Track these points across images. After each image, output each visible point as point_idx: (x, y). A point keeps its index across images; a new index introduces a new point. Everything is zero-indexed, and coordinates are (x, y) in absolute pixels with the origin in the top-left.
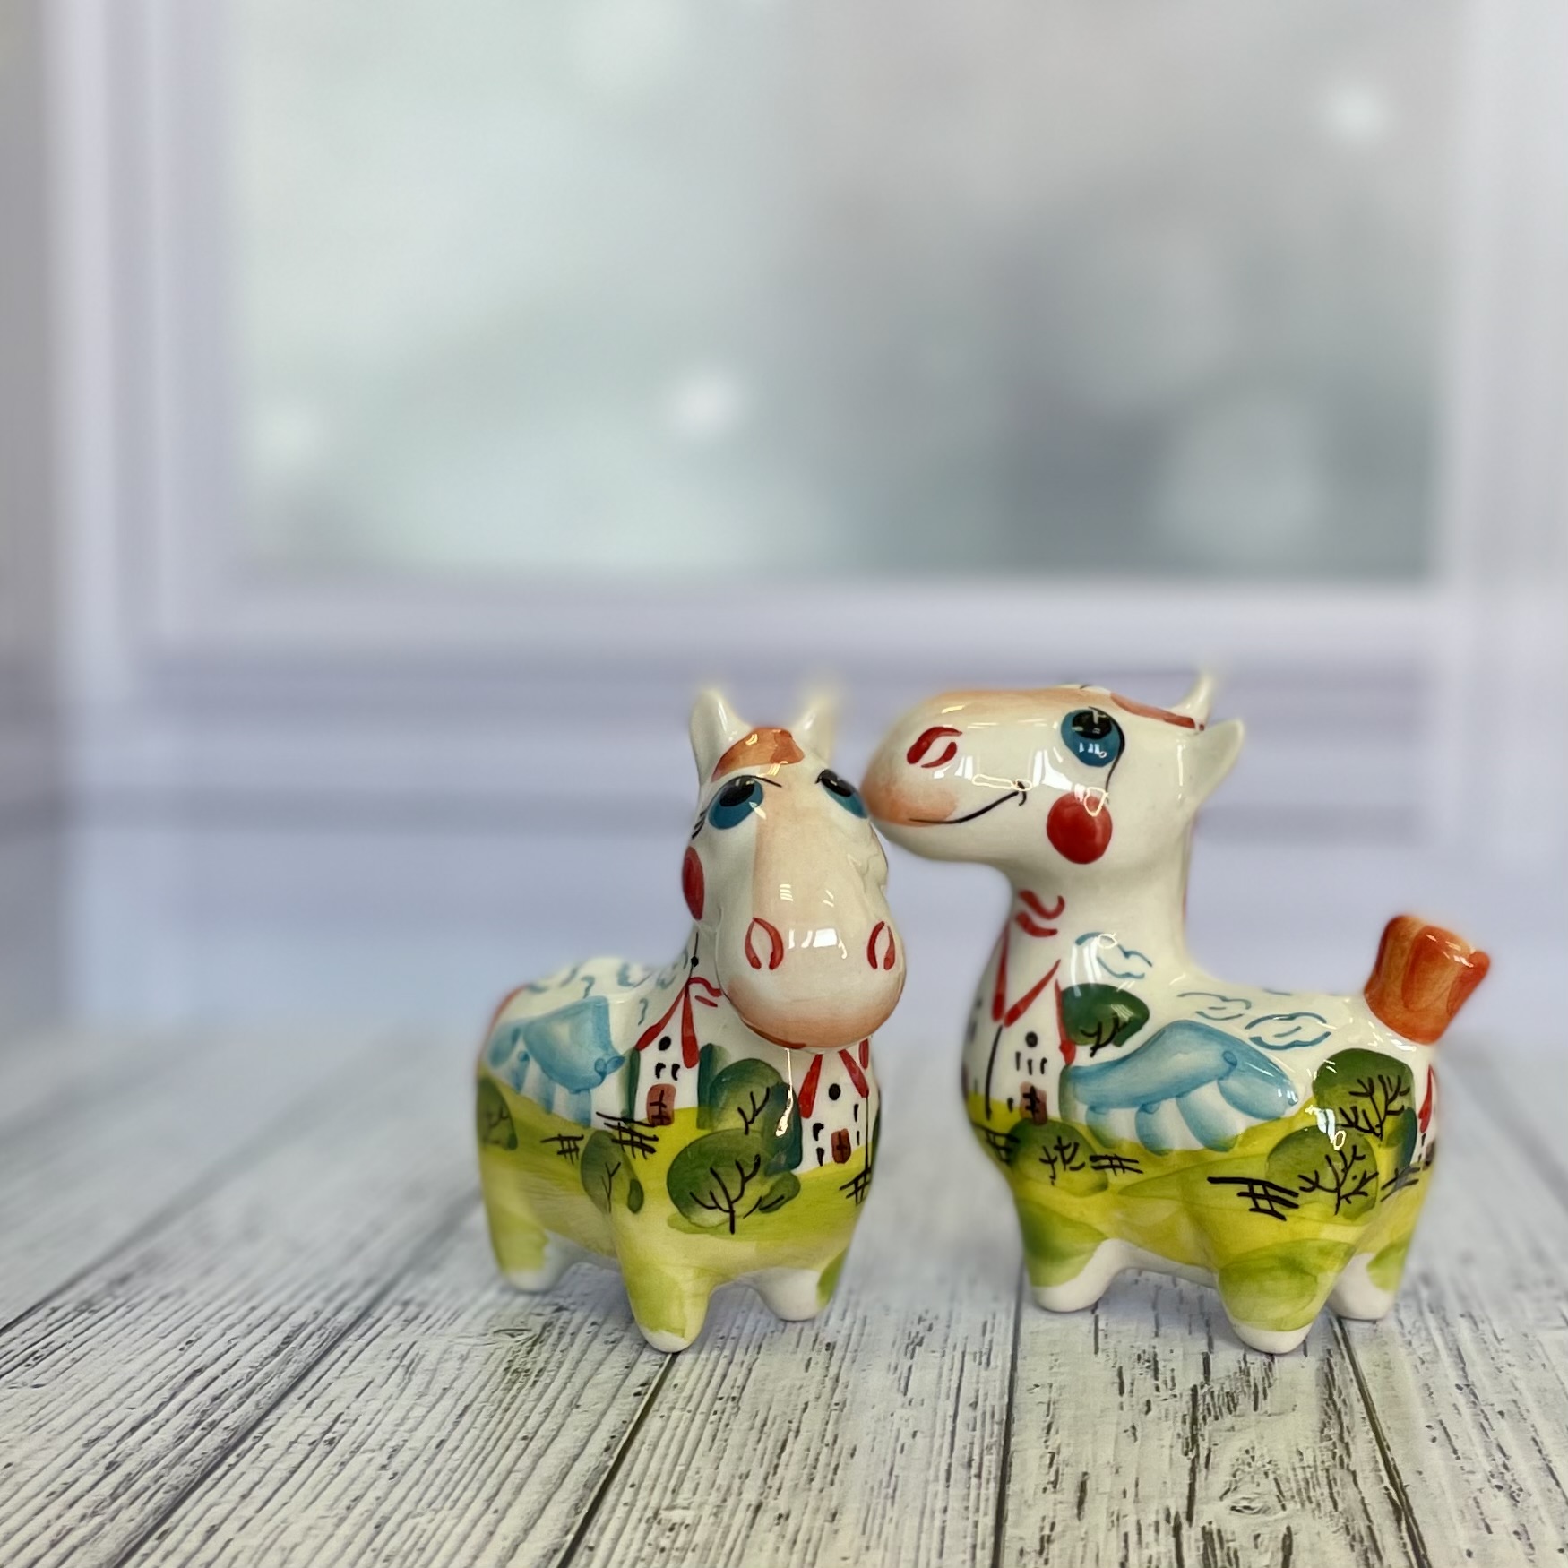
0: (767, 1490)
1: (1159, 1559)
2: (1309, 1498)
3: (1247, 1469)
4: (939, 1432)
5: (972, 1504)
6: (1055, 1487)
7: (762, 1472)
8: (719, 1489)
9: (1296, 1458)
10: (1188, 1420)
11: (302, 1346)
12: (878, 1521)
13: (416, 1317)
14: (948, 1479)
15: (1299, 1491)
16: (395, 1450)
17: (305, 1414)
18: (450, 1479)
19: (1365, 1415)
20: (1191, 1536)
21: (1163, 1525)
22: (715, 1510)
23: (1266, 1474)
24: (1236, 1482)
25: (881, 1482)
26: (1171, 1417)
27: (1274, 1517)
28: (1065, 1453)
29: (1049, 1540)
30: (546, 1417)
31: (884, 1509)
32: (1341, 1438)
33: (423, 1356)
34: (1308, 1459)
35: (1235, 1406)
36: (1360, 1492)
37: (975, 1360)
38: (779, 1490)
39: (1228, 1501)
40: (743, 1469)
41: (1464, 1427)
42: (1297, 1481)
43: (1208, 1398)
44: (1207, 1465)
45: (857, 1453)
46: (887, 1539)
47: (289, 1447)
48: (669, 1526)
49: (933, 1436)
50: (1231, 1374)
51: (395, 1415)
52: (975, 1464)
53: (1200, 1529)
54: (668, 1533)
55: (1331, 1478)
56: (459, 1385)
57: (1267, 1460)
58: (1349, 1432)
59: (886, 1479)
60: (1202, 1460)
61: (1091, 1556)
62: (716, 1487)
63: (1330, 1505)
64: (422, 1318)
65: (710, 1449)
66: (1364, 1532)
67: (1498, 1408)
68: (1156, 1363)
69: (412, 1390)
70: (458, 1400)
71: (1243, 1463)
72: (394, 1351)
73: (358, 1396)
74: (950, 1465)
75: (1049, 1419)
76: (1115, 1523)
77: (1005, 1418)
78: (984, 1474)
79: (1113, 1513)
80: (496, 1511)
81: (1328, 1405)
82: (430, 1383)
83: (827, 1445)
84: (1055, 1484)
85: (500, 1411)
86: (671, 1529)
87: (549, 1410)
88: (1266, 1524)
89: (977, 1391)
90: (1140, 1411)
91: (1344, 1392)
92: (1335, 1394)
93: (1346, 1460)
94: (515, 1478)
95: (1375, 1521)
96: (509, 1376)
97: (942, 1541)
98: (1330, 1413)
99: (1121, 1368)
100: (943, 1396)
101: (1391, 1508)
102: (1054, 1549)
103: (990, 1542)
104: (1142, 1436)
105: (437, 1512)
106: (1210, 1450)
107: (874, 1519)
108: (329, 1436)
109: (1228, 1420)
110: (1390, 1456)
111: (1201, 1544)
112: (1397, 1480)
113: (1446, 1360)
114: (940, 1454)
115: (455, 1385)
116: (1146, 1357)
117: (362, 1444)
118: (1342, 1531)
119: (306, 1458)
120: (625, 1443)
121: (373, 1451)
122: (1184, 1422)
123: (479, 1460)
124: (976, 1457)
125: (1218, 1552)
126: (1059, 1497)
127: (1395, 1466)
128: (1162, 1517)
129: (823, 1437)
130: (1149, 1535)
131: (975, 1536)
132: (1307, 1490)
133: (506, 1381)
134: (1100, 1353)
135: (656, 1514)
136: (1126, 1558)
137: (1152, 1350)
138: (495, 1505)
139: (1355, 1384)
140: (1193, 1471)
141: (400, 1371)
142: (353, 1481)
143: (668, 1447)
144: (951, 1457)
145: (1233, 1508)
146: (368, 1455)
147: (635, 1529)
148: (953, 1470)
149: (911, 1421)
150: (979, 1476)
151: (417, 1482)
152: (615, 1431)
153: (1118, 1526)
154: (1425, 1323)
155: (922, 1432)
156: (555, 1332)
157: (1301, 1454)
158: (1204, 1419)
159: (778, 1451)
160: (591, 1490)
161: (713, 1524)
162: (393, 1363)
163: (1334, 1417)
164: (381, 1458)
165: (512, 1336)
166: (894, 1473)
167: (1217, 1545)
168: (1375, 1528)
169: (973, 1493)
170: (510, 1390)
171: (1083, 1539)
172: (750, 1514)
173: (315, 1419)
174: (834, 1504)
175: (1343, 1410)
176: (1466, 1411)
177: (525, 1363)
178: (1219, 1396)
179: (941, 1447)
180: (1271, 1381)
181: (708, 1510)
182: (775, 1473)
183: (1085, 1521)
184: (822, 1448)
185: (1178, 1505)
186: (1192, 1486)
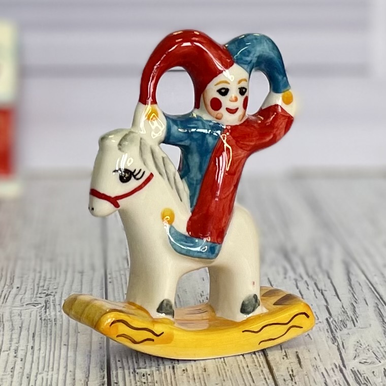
1: (339, 381)
3: (360, 348)
5: (257, 364)
6: (287, 357)
9: (378, 344)
10: (329, 330)
12: (223, 371)
16: (16, 350)
18: (45, 360)
20: (348, 373)
21: (335, 369)
22: (157, 369)
24: (358, 353)
26: (322, 330)
27: (377, 365)
29: (293, 376)
30: (69, 336)
31: (223, 366)
34: (383, 344)
35: (346, 325)
39: (357, 360)
42: (382, 352)
43: (334, 322)
44: (344, 348)
46: (230, 376)
48: (142, 374)
50: (340, 313)
51: (7, 338)
53: (350, 370)
54: (143, 377)
56: (25, 325)
57: (367, 345)
60: (341, 346)
61: (312, 380)
69: (7, 329)
70: (28, 331)
71: (358, 346)
76: (316, 369)
79: (314, 366)
80: (70, 371)
81: (384, 324)
82: (12, 325)
85: (48, 335)
88: (375, 368)
94: (71, 359)
96: (43, 322)
97: (252, 377)
102: (296, 379)
103: (270, 377)
104: (314, 338)
105: (48, 372)
106: (343, 342)
107: (221, 370)
109: (345, 331)
111: (353, 376)
115: (23, 325)
121: (7, 351)
122: (328, 332)
123: (52, 353)
125: (360, 378)
126: (290, 360)
128: (334, 367)
130: (331, 372)
131: (264, 375)
135: (134, 370)
136: (326, 380)
138: (69, 369)
140: (339, 349)
145: (360, 363)
151: (33, 361)
153: (318, 370)
156: (52, 304)
157: (379, 342)
158: (336, 330)
160: (104, 362)
161: (159, 374)
164: (12, 354)
165: (34, 306)
167: (359, 376)
170: (47, 327)
171: (306, 375)
177: (47, 316)
178: (338, 322)
180: (357, 315)
183: (304, 369)
185: (338, 362)
186: (341, 354)
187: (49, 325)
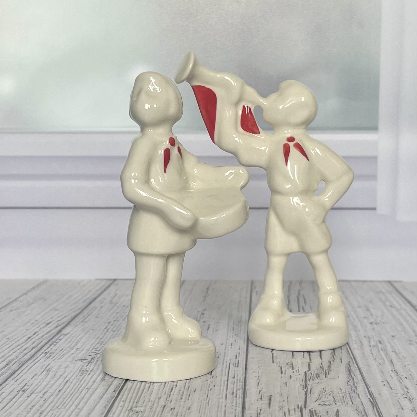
0: (167, 401)
2: (344, 401)
3: (324, 393)
4: (222, 384)
5: (234, 404)
6: (261, 399)
7: (165, 397)
8: (151, 401)
9: (339, 391)
10: (304, 380)
11: (13, 365)
12: (204, 409)
13: (50, 357)
14: (226, 398)
15: (341, 400)
16: (45, 393)
17: (15, 384)
18: (64, 400)
19: (361, 378)
20: (306, 412)
21: (297, 410)
22: (150, 407)
23: (330, 395)
24: (320, 397)
25: (204, 399)
26: (298, 380)
27: (333, 407)
28: (264, 390)
29: (260, 414)
30: (94, 383)
31: (206, 406)
32: (354, 385)
33: (52, 368)
34: (343, 391)
35: (319, 377)
36: (361, 399)
37: (233, 365)
38: (171, 401)
39: (318, 403)
40: (159, 396)
41: (394, 382)
42: (340, 397)
43: (310, 375)
44: (310, 393)
45: (196, 391)
46: (207, 414)
47: (10, 393)
48: (136, 412)
49: (221, 386)
50: (318, 368)
51: (45, 383)
52: (235, 394)
53: (309, 411)
54: (135, 414)
55: (351, 395)
56: (65, 375)
57: (330, 391)
58: (356, 383)
59: (206, 398)
60: (309, 392)
62: (150, 401)
63: (351, 403)
64: (51, 357)
65: (148, 391)
66: (362, 410)
67: (405, 376)
68: (293, 366)
69: (49, 377)
70: (65, 379)
71: (322, 392)
72: (43, 366)
73: (32, 378)
74: (227, 394)
75: (258, 381)
76: (281, 409)
77: (244, 381)
78: (238, 396)
79: (280, 407)
81: (349, 376)
82: (55, 374)
83: (186, 389)
84: (261, 398)
85: (79, 381)
86: (136, 413)
87: (94, 381)
88: (330, 409)
89: (235, 374)
90: (288, 379)
91: (354, 373)
92: (352, 373)
93: (356, 391)
94: (85, 400)
95: (365, 407)
96: (81, 372)
97: (225, 415)
98: (350, 378)
99: (281, 367)
100: (223, 375)
101: (371, 404)
103: (241, 415)
104: (289, 386)
105: (60, 409)
106: (311, 389)
107: (202, 409)
108: (23, 390)
109: (317, 380)
110: (370, 389)
111: (309, 414)
112: (373, 396)
113: (387, 363)
114: (223, 391)
115: (64, 375)
116: (290, 363)
117: (34, 391)
118: (355, 410)
119: (16, 395)
120: (120, 390)
121: (38, 393)
122: (302, 381)
123: (73, 395)
124: (235, 391)
125: (315, 416)
126: (262, 402)
127: (372, 392)
128: (296, 407)
129: (185, 387)
130: (292, 412)
131: (236, 413)
132: (343, 399)
133: (80, 373)
134: (274, 363)
135: (131, 409)
137: (291, 362)
138: (79, 407)
139: (358, 370)
140: (306, 394)
141: (45, 372)
142: (32, 401)
143: (134, 390)
144: (227, 391)
145: (319, 404)
146: (37, 394)
147: (125, 413)
148: (227, 395)
149: (213, 382)
150: (236, 397)
151: (53, 401)
152: (117, 386)
153: (282, 410)
154: (380, 354)
155: (217, 385)
156: (96, 360)
157: (341, 389)
158: (309, 380)
159: (170, 391)
160: (110, 403)
161: (150, 411)
162: (43, 370)
163: (352, 379)
164: (41, 395)
165: (81, 361)
166: (209, 396)
167: (314, 414)
168: (366, 409)
169: (234, 401)
170: (82, 376)
171: (271, 413)
172: (162, 409)
173: (18, 385)
174: (189, 405)
175: (354, 377)
176: (395, 378)
177: (86, 368)
178: (314, 374)
179: (223, 389)
180: (331, 370)
181: (148, 407)
182: (170, 397)
183: (271, 409)
184: (185, 390)
185: (301, 404)
186: (306, 398)
187: (84, 375)
